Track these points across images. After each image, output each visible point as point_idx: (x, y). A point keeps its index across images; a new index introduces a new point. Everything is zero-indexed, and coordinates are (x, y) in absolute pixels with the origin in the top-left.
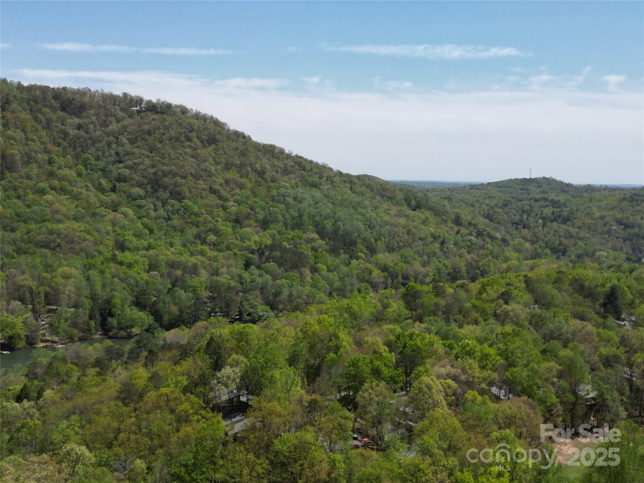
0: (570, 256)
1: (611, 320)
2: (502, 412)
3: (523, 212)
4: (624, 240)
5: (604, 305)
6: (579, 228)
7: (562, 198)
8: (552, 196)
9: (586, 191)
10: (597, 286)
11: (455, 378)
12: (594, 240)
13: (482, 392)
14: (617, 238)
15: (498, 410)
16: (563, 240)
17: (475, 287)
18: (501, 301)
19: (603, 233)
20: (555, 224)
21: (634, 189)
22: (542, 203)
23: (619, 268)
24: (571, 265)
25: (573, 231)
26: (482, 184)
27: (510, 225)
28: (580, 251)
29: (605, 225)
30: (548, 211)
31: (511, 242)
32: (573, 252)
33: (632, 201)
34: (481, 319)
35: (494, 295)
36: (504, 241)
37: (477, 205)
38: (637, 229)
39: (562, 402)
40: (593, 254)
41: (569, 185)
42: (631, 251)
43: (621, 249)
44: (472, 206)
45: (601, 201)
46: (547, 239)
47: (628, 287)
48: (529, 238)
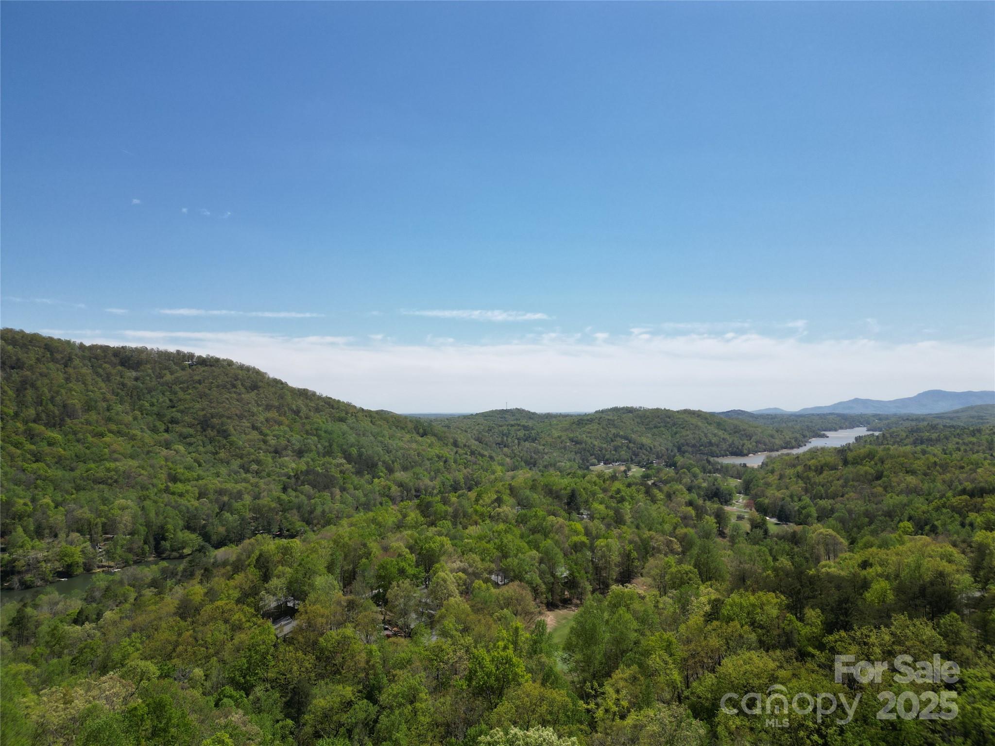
0: (538, 467)
1: (575, 515)
2: (502, 596)
3: (503, 435)
4: (576, 453)
5: (568, 504)
6: (544, 445)
7: (530, 423)
8: (524, 422)
9: (547, 418)
10: (561, 489)
11: (464, 571)
12: (555, 454)
13: (487, 581)
14: (571, 452)
15: (499, 594)
16: (533, 454)
17: (472, 495)
18: (496, 504)
19: (561, 448)
20: (526, 442)
21: (579, 415)
22: (516, 427)
23: (574, 475)
24: (540, 474)
25: (541, 448)
26: (472, 415)
27: (494, 445)
28: (545, 463)
29: (561, 443)
30: (521, 434)
31: (496, 459)
32: (541, 464)
33: (578, 425)
34: (480, 521)
35: (488, 501)
36: (491, 458)
37: (469, 430)
38: (584, 445)
39: (545, 583)
40: (555, 465)
41: (534, 414)
42: (581, 462)
43: (574, 460)
44: (466, 431)
45: (558, 425)
46: (521, 455)
47: (584, 489)
48: (509, 455)
